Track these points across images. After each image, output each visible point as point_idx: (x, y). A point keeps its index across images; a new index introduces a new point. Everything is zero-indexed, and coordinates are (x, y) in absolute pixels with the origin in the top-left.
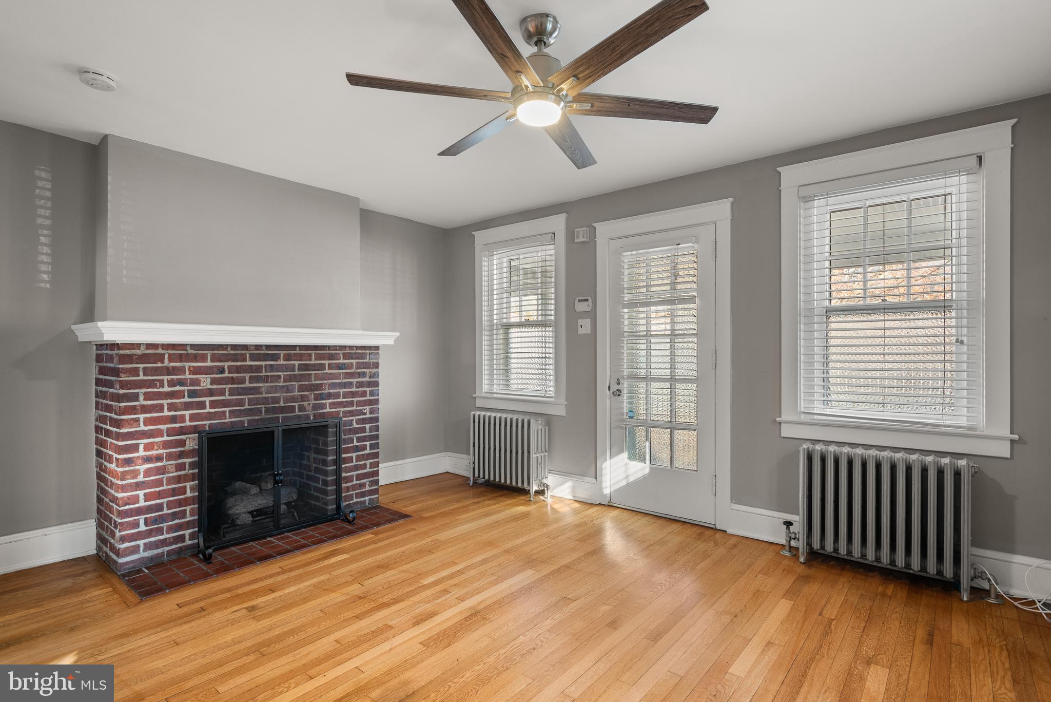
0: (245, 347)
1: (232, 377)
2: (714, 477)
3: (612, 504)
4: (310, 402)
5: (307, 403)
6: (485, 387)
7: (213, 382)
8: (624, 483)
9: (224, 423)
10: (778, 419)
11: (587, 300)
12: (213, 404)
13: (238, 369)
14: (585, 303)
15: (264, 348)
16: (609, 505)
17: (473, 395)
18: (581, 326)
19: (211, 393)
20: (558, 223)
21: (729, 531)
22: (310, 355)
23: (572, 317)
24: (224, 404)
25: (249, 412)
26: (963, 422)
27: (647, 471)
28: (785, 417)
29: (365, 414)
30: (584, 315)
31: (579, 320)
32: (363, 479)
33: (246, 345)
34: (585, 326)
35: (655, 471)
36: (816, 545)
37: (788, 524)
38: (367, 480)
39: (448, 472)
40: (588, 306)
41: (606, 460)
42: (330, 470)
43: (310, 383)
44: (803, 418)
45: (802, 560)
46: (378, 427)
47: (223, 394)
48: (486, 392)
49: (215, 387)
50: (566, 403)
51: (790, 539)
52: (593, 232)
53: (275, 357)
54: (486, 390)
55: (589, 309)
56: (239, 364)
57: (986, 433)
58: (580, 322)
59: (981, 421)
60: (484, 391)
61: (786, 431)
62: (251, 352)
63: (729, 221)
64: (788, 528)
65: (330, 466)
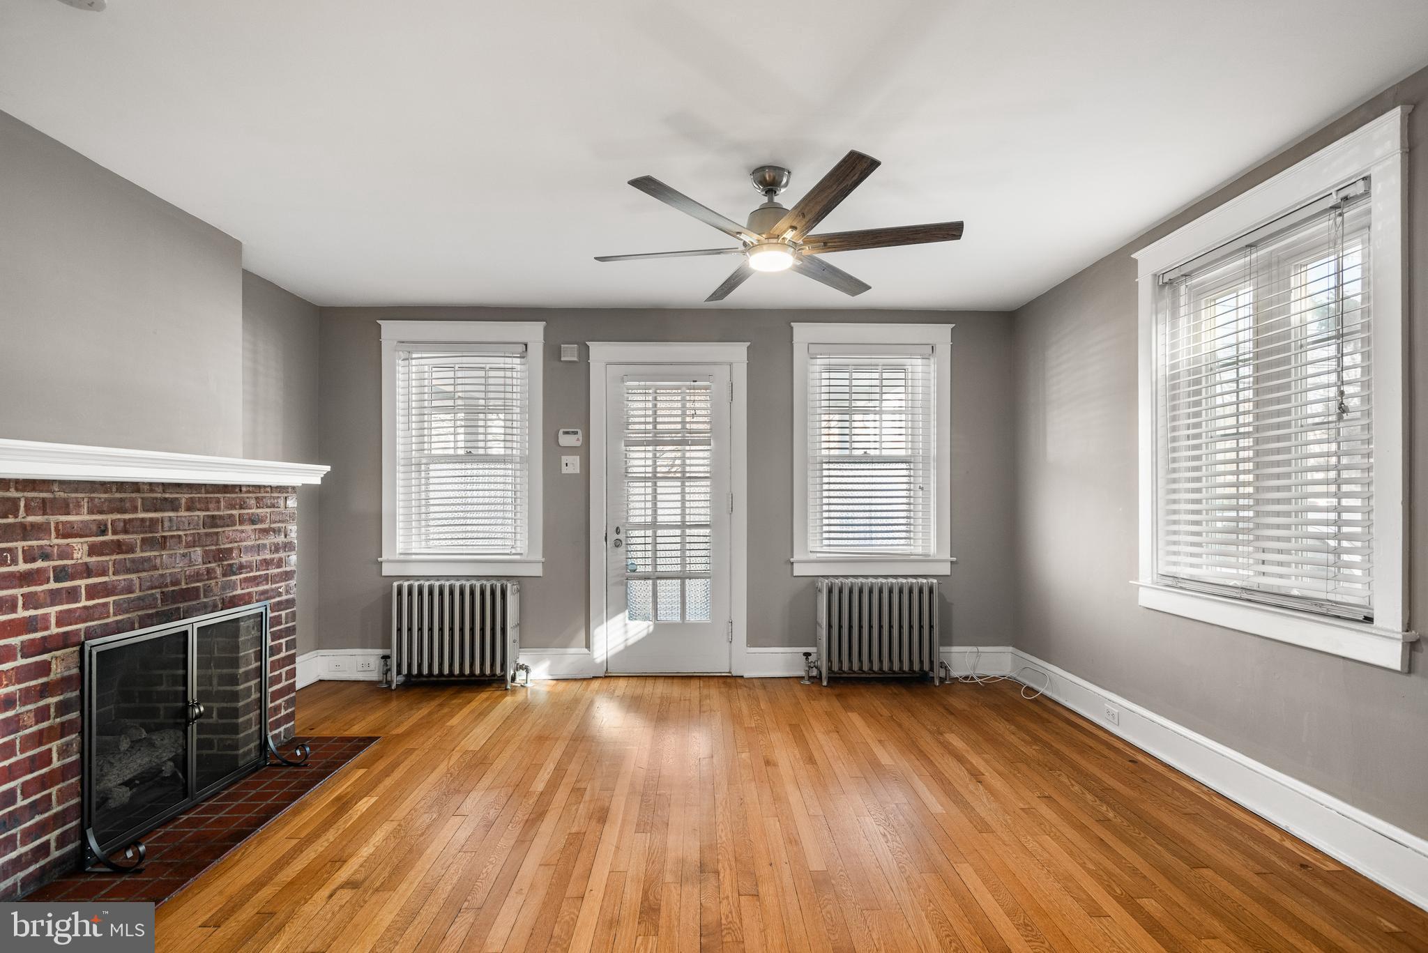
0: (136, 486)
1: (118, 541)
2: (730, 624)
3: (610, 675)
4: (217, 580)
5: (215, 581)
6: (400, 547)
7: (93, 550)
8: (621, 647)
9: (107, 624)
10: (792, 560)
11: (576, 433)
12: (92, 592)
13: (127, 527)
14: (575, 437)
15: (160, 489)
16: (606, 677)
17: (379, 559)
18: (567, 464)
19: (88, 571)
20: (534, 332)
21: (746, 675)
22: (218, 501)
23: (552, 450)
24: (106, 590)
25: (141, 602)
26: (919, 550)
27: (651, 628)
28: (796, 557)
29: (280, 594)
30: (571, 450)
31: (563, 457)
32: (278, 699)
33: (136, 484)
34: (571, 465)
35: (662, 628)
36: (836, 668)
37: (807, 655)
38: (282, 699)
39: (320, 681)
40: (578, 440)
41: (603, 623)
42: (241, 690)
43: (218, 547)
44: (813, 557)
45: (825, 683)
46: (294, 613)
47: (104, 573)
48: (401, 554)
49: (94, 559)
50: (543, 560)
51: (810, 667)
52: (585, 353)
53: (173, 505)
54: (401, 551)
55: (579, 444)
56: (127, 516)
57: (937, 557)
58: (565, 459)
59: (933, 550)
60: (398, 552)
61: (799, 570)
62: (142, 495)
63: (745, 366)
64: (807, 659)
65: (242, 684)
